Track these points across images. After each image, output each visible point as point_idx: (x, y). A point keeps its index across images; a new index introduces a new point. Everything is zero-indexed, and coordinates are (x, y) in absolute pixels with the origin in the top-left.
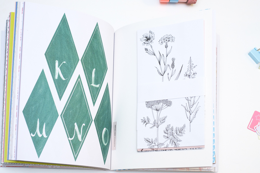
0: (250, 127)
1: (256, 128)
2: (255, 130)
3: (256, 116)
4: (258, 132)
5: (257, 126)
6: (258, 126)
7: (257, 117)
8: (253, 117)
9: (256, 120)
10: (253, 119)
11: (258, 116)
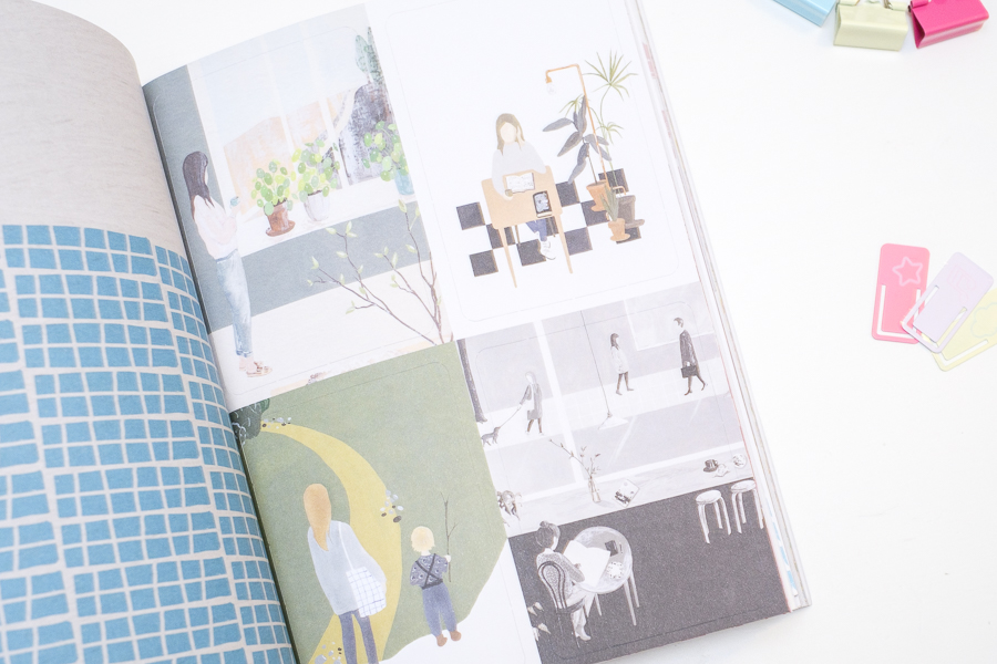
0: (884, 329)
1: (911, 324)
2: (913, 332)
3: (894, 269)
4: (924, 339)
5: (913, 311)
6: (921, 309)
7: (900, 270)
8: (885, 276)
9: (902, 284)
10: (884, 288)
11: (902, 265)
